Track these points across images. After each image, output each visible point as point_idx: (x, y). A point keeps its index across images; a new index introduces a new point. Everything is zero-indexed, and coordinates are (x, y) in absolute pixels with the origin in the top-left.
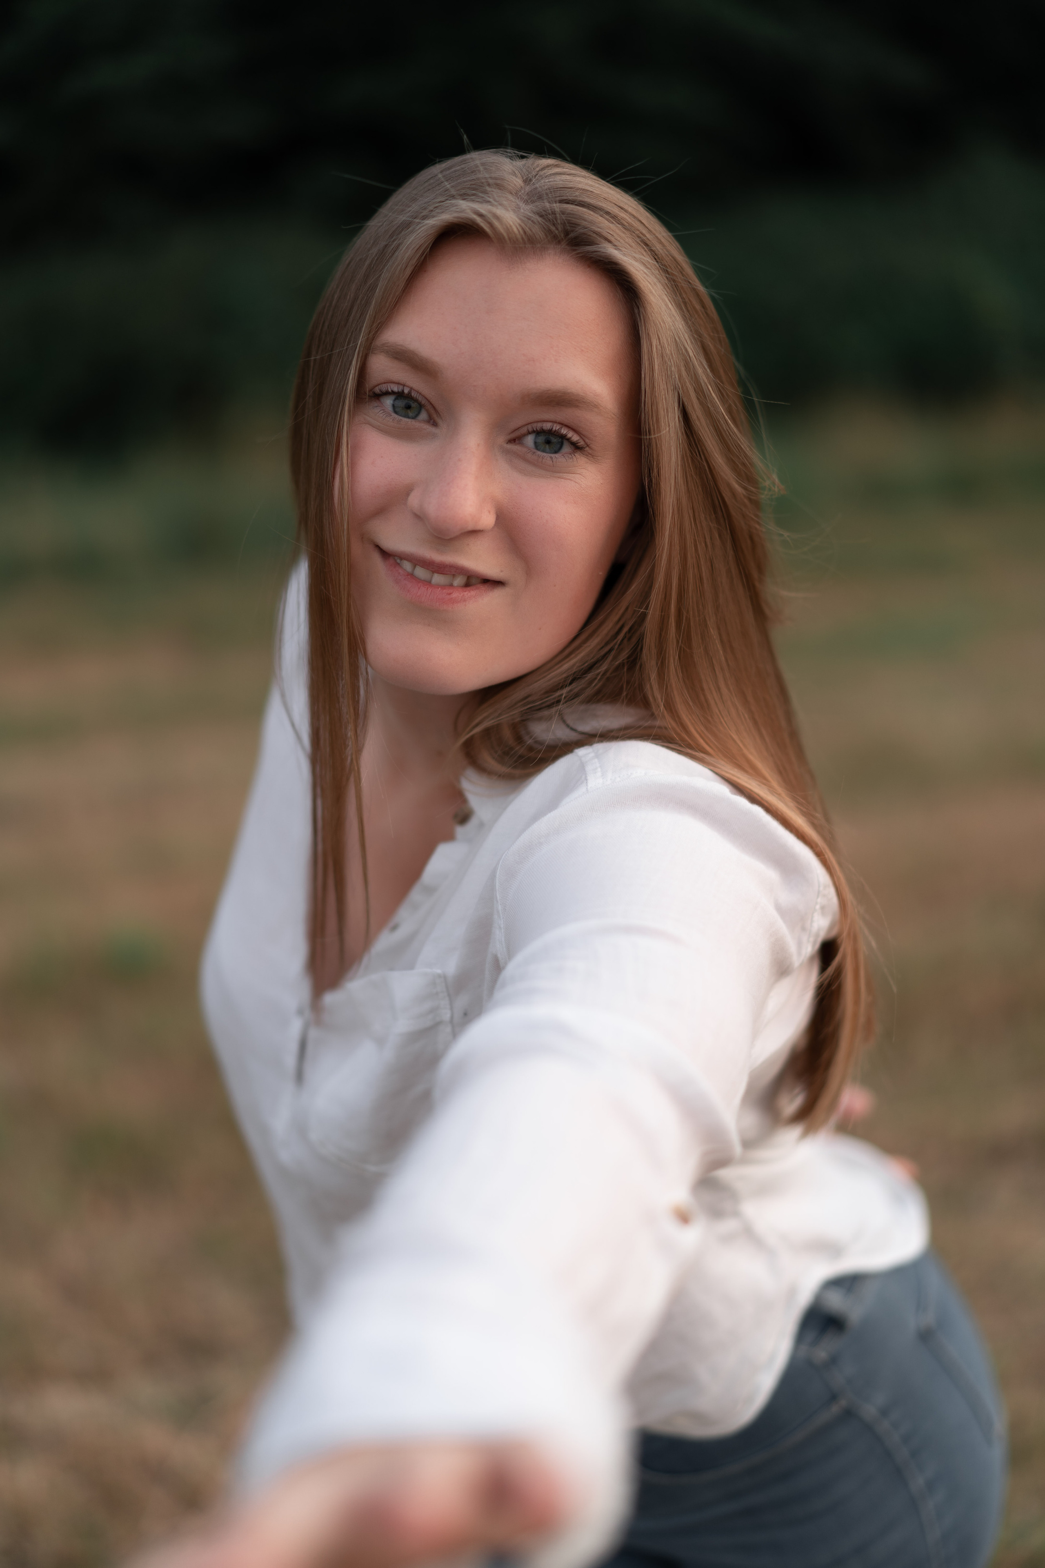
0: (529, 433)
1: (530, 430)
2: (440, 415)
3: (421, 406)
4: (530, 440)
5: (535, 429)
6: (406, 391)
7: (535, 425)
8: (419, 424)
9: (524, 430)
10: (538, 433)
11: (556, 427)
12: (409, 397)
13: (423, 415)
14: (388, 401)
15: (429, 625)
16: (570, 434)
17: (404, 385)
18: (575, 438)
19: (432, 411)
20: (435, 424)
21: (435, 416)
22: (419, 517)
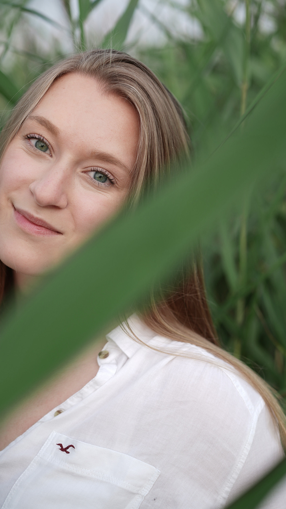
0: (92, 171)
1: (92, 169)
2: (54, 153)
3: (47, 148)
4: (92, 174)
5: (96, 170)
6: (42, 138)
7: (95, 168)
8: (46, 155)
9: (89, 169)
10: (97, 172)
11: (104, 171)
12: (42, 141)
13: (48, 152)
14: (34, 142)
15: (26, 241)
16: (109, 175)
17: (41, 136)
18: (111, 178)
19: (52, 150)
20: (51, 156)
21: (52, 152)
22: (32, 193)
